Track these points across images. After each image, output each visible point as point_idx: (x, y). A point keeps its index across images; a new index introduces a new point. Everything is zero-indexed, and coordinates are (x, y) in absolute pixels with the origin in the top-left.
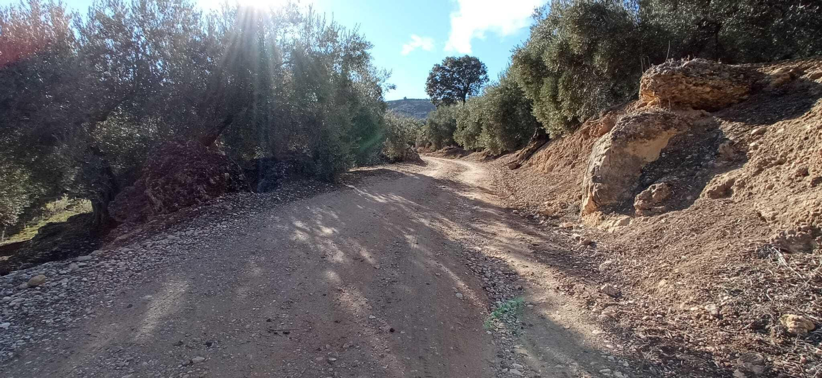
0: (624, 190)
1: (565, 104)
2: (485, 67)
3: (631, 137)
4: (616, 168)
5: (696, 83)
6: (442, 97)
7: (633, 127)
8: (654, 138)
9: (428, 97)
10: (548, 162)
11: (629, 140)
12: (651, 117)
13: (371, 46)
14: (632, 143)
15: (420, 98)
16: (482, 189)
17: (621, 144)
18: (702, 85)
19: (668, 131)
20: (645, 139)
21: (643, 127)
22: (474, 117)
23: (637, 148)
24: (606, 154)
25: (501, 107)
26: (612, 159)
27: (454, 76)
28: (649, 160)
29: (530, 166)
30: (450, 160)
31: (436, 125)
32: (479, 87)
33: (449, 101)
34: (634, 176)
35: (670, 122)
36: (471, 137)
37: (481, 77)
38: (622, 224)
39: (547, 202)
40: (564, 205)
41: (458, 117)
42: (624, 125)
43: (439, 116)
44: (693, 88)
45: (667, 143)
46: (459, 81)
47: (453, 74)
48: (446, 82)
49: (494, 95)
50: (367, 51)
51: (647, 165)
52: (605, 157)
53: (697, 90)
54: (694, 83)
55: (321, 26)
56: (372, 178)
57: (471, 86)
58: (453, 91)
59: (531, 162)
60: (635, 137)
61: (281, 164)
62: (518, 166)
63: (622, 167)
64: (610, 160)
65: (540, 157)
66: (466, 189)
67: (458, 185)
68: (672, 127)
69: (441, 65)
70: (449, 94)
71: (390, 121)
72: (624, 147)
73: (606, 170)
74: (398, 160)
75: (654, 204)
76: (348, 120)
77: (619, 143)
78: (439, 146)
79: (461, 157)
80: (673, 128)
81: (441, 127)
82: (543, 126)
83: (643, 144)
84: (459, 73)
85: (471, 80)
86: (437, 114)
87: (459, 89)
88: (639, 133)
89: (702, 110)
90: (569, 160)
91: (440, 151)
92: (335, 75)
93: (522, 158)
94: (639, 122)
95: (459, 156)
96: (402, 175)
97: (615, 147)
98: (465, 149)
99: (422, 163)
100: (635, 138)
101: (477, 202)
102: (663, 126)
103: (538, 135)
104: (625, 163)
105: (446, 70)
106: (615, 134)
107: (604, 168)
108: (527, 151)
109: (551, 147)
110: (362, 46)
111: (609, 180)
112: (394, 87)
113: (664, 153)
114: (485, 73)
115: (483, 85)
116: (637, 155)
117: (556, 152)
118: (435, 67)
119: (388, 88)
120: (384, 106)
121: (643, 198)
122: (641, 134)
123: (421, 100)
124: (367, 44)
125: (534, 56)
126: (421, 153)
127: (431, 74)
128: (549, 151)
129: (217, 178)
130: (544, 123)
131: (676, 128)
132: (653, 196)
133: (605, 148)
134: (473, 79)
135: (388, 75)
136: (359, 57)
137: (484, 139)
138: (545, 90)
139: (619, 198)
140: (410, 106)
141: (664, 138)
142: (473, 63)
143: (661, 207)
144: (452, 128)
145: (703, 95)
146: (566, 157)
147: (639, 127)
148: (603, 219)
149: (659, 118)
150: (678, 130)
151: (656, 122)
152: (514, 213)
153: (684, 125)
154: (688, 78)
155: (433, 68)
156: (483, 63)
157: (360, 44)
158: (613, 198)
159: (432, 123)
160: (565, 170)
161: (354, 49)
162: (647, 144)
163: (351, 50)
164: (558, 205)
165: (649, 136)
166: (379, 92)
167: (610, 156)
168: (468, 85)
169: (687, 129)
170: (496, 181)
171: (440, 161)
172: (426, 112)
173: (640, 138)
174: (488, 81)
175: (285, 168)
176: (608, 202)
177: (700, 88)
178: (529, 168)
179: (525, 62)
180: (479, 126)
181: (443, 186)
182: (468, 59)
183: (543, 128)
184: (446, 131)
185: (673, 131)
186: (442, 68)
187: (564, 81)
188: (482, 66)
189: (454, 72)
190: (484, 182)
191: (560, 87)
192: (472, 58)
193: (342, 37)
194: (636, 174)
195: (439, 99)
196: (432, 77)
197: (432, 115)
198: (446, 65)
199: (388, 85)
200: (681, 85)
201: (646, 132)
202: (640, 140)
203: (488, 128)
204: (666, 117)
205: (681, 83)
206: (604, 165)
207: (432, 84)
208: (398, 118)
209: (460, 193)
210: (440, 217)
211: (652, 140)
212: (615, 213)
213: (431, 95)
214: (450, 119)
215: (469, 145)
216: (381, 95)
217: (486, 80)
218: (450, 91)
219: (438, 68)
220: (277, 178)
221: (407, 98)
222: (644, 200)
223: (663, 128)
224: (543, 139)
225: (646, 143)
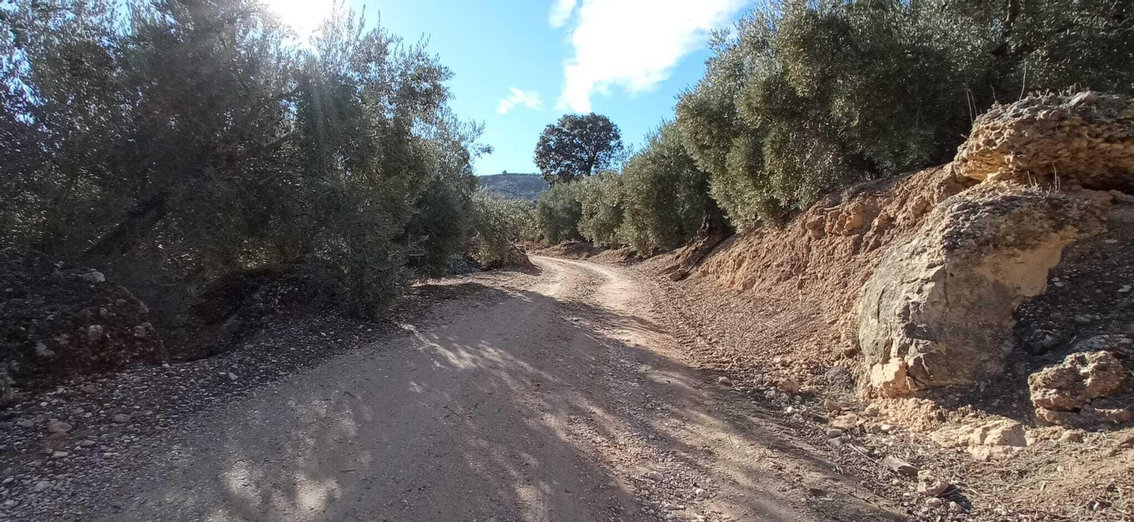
0: (985, 356)
1: (776, 180)
2: (618, 130)
3: (988, 244)
4: (960, 308)
5: (1110, 136)
6: (558, 171)
7: (991, 224)
8: (1033, 247)
9: (538, 171)
10: (740, 272)
11: (985, 251)
12: (1025, 204)
13: (449, 75)
14: (991, 257)
15: (525, 173)
16: (641, 321)
17: (967, 258)
18: (1123, 140)
19: (1061, 233)
20: (1016, 249)
21: (1010, 223)
22: (611, 199)
23: (1002, 266)
24: (934, 279)
25: (654, 184)
26: (949, 290)
27: (574, 141)
28: (1030, 293)
29: (704, 276)
30: (573, 262)
31: (551, 209)
32: (610, 157)
33: (566, 177)
34: (1000, 326)
35: (1061, 214)
36: (606, 228)
37: (612, 143)
38: (1006, 440)
39: (777, 359)
40: (815, 367)
41: (585, 198)
42: (967, 219)
43: (555, 198)
44: (1104, 146)
45: (1060, 257)
46: (582, 149)
47: (573, 139)
48: (562, 150)
49: (644, 165)
50: (444, 84)
51: (1024, 302)
52: (931, 285)
53: (1110, 152)
54: (1106, 135)
55: (356, 29)
56: (450, 306)
57: (599, 156)
58: (573, 162)
59: (705, 268)
60: (995, 243)
61: (272, 286)
62: (684, 276)
63: (974, 307)
64: (945, 292)
65: (720, 262)
66: (614, 321)
67: (598, 314)
68: (1068, 223)
69: (556, 125)
70: (569, 166)
71: (482, 205)
72: (974, 265)
73: (936, 313)
74: (495, 266)
75: (1088, 400)
76: (408, 201)
77: (964, 256)
78: (555, 240)
79: (588, 256)
80: (1070, 227)
81: (558, 212)
82: (727, 215)
83: (1012, 259)
84: (581, 137)
85: (599, 148)
86: (551, 194)
87: (582, 160)
88: (1004, 237)
89: (1113, 191)
90: (783, 271)
91: (556, 247)
92: (383, 122)
93: (688, 262)
94: (1003, 213)
95: (585, 255)
96: (502, 295)
97: (956, 266)
98: (596, 245)
99: (532, 270)
100: (995, 246)
101: (642, 355)
102: (1050, 222)
103: (707, 225)
104: (980, 298)
105: (564, 133)
106: (952, 237)
107: (930, 307)
108: (694, 251)
109: (738, 248)
110: (431, 73)
111: (948, 335)
112: (488, 150)
113: (1057, 279)
114: (617, 137)
115: (615, 155)
116: (1002, 281)
117: (754, 257)
118: (548, 128)
119: (480, 152)
120: (473, 181)
121: (1058, 385)
122: (1008, 237)
123: (526, 175)
124: (443, 71)
125: (714, 106)
126: (528, 249)
127: (542, 138)
128: (739, 255)
129: (63, 339)
130: (730, 210)
131: (1075, 226)
132: (1089, 381)
133: (931, 266)
134: (602, 145)
135: (478, 131)
136: (428, 93)
137: (627, 232)
138: (736, 158)
139: (975, 373)
140: (511, 183)
141: (1053, 246)
142: (601, 124)
143: (1113, 411)
144: (574, 214)
145: (1123, 160)
146: (778, 266)
147: (1004, 223)
148: (942, 418)
149: (1042, 206)
150: (1081, 232)
151: (1037, 215)
152: (722, 383)
153: (1093, 222)
154: (1093, 126)
155: (545, 130)
156: (614, 124)
157: (430, 70)
158: (960, 373)
159: (544, 206)
160: (780, 289)
161: (418, 78)
162: (1019, 260)
163: (412, 80)
164: (804, 366)
165: (1024, 241)
166: (465, 158)
167: (946, 284)
168: (595, 154)
169: (1098, 229)
170: (658, 304)
171: (560, 264)
172: (532, 192)
173: (1006, 245)
174: (621, 149)
175: (281, 294)
176: (949, 381)
177: (1119, 146)
178: (703, 279)
179: (699, 114)
180: (617, 213)
181: (575, 319)
182: (594, 119)
183: (727, 218)
184: (564, 219)
185: (1070, 233)
186: (558, 130)
187: (773, 142)
188: (614, 128)
189: (575, 136)
190: (640, 307)
191: (767, 150)
192: (599, 116)
193: (398, 56)
194: (1005, 323)
195: (553, 173)
196: (544, 141)
197: (545, 196)
198: (564, 126)
199: (479, 146)
200: (1079, 139)
201: (1019, 235)
202: (1005, 252)
203: (633, 216)
204: (1055, 206)
205: (1079, 135)
206: (931, 302)
207: (544, 153)
208: (496, 199)
209: (605, 332)
210: (585, 404)
211: (1028, 250)
212: (974, 409)
213: (542, 168)
214: (572, 201)
215: (602, 240)
216: (467, 163)
217: (620, 148)
218: (569, 162)
219: (552, 130)
220: (261, 313)
221: (508, 172)
222: (1060, 390)
223: (1050, 226)
224: (721, 232)
225: (1018, 256)
